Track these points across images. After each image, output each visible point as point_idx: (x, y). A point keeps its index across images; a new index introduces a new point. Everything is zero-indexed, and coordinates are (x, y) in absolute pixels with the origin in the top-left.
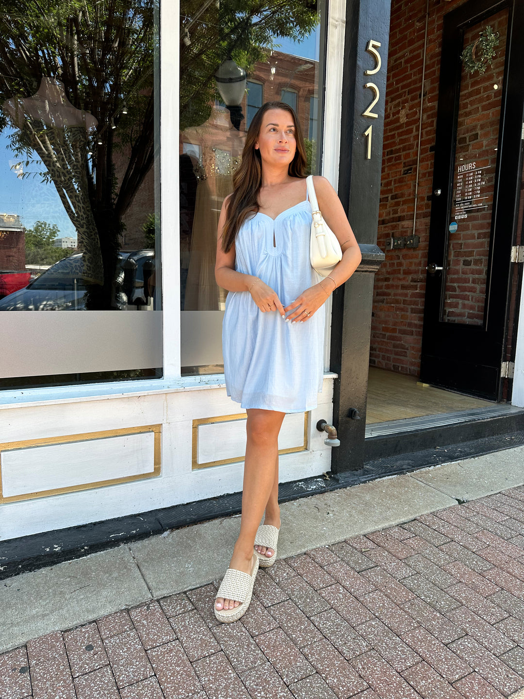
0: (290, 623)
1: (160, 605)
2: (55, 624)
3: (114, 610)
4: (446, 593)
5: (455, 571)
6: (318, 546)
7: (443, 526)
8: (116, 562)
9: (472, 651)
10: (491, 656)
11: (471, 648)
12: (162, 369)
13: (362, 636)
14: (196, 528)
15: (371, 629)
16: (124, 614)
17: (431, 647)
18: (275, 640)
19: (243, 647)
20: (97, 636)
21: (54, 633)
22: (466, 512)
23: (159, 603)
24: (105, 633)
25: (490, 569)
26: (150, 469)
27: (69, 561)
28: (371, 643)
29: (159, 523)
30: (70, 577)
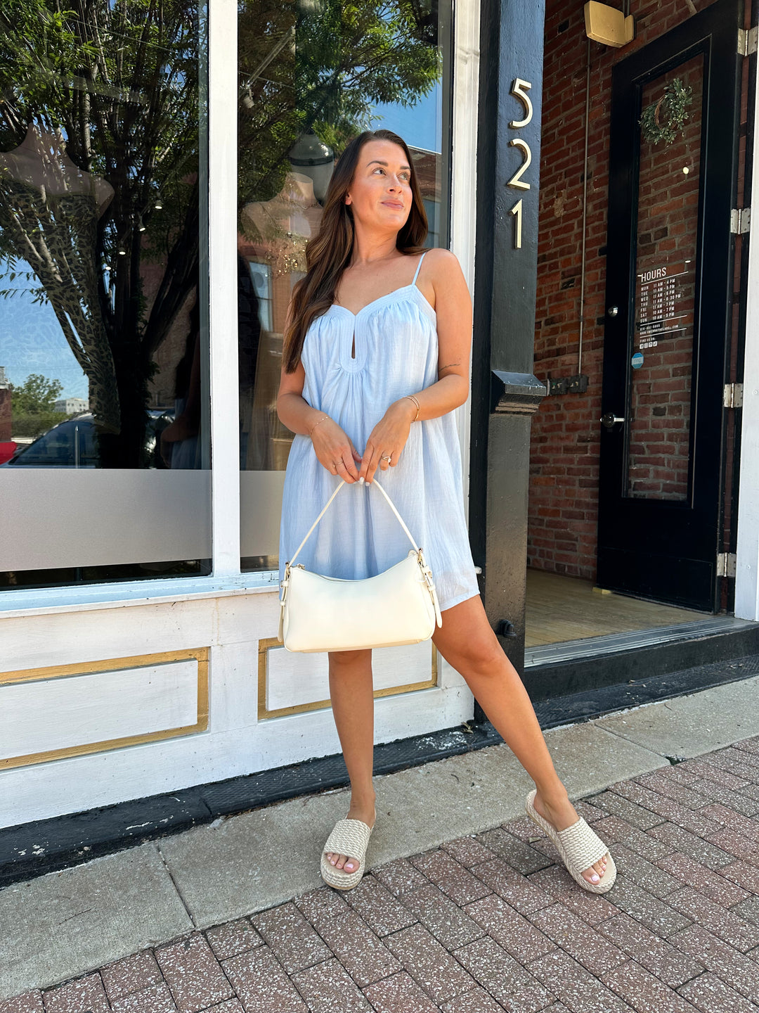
0: (421, 962)
1: (207, 940)
2: (30, 977)
3: (130, 950)
4: (666, 903)
5: (676, 869)
6: (460, 835)
7: (650, 799)
8: (134, 871)
9: (718, 997)
10: (749, 1005)
11: (716, 994)
12: (210, 561)
13: (538, 979)
14: (264, 812)
15: (553, 968)
16: (147, 956)
17: (651, 993)
18: (398, 992)
19: (345, 1006)
20: (101, 995)
21: (27, 992)
22: (684, 777)
23: (206, 937)
24: (114, 990)
25: (730, 864)
26: (192, 719)
27: (58, 872)
28: (555, 992)
29: (206, 805)
30: (58, 897)
